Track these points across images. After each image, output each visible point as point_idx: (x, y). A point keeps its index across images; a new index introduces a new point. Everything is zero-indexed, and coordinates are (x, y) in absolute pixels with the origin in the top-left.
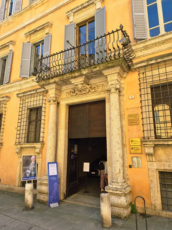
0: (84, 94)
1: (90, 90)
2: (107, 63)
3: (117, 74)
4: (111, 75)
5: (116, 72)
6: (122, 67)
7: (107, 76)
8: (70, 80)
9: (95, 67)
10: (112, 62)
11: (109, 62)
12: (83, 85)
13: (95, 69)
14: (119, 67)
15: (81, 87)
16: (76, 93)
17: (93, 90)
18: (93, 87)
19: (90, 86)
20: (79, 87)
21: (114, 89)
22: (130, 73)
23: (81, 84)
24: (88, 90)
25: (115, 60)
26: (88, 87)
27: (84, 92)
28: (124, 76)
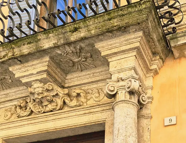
0: (52, 111)
1: (66, 101)
2: (106, 17)
3: (135, 53)
4: (119, 57)
5: (132, 46)
6: (147, 35)
7: (109, 60)
8: (11, 69)
9: (76, 30)
10: (120, 13)
11: (112, 15)
12: (46, 86)
13: (75, 33)
14: (140, 34)
15: (40, 90)
16: (28, 108)
17: (74, 103)
18: (75, 94)
19: (66, 91)
20: (35, 88)
21: (124, 91)
22: (169, 62)
23: (41, 81)
24: (60, 102)
25: (130, 9)
26: (61, 92)
27: (50, 107)
28: (154, 67)
